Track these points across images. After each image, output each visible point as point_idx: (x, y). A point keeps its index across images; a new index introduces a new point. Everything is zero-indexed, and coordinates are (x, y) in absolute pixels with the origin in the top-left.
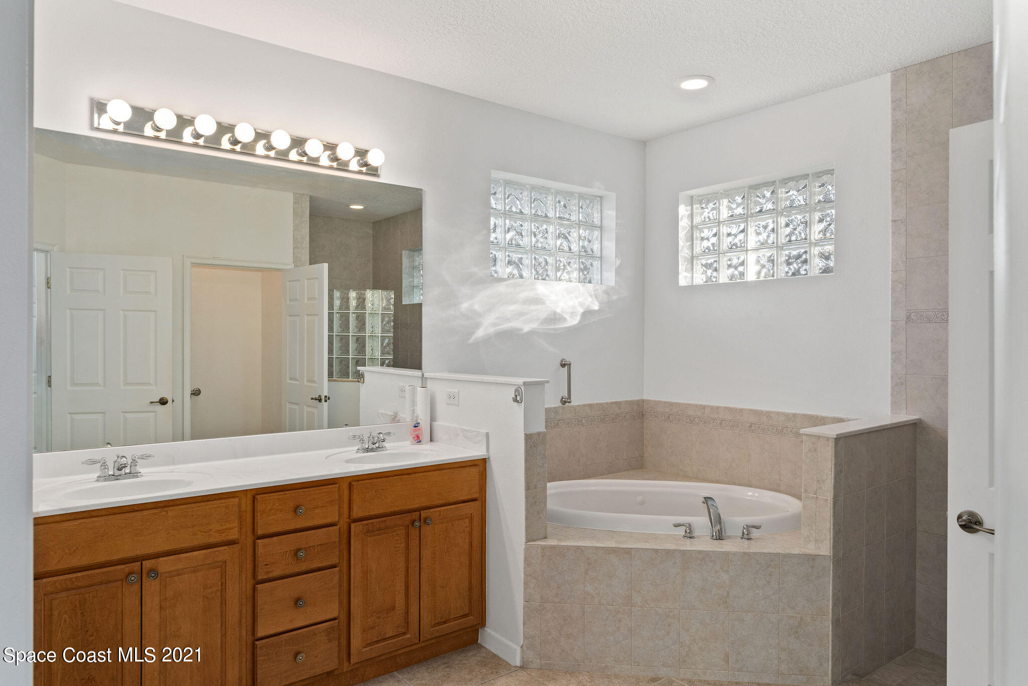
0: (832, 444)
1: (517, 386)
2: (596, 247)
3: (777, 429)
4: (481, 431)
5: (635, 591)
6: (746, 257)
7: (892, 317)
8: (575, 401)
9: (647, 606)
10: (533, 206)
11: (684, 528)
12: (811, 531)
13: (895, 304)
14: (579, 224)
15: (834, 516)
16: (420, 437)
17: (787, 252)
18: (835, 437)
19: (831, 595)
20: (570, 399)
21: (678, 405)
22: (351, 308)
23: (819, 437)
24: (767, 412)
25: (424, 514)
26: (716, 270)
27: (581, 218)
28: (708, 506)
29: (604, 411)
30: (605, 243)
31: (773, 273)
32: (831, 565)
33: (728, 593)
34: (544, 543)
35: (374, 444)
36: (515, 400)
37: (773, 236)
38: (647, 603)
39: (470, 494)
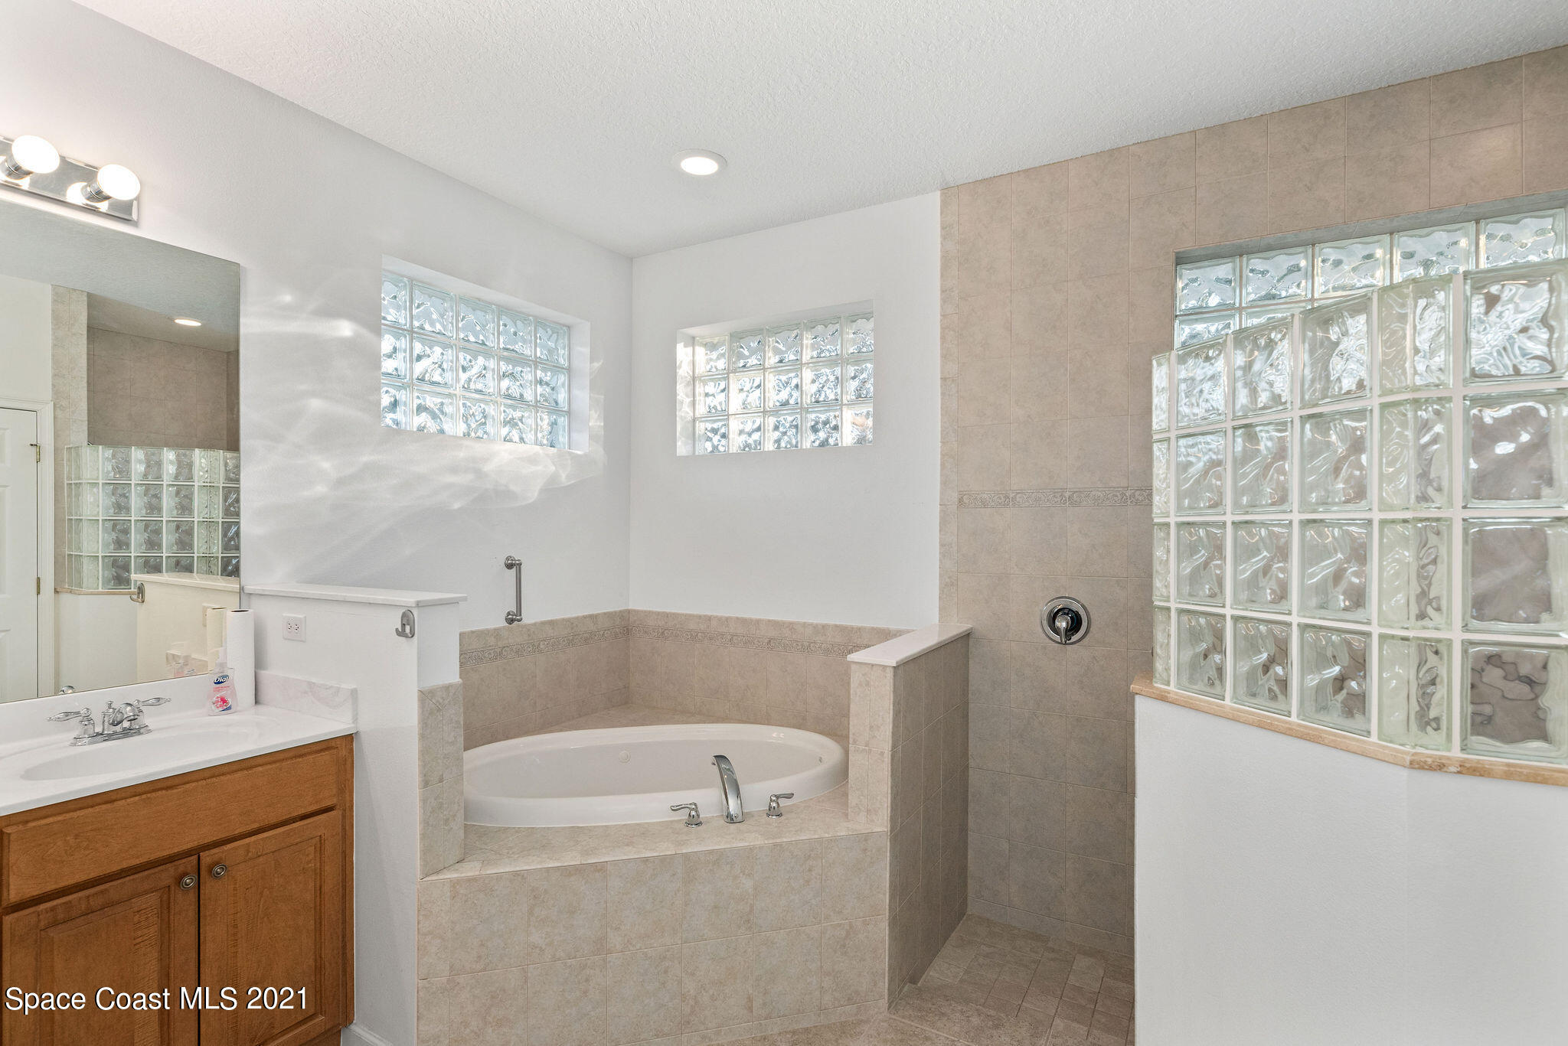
0: (890, 674)
1: (407, 609)
2: (562, 396)
3: (802, 645)
4: (343, 686)
5: (611, 929)
6: (762, 422)
7: (941, 499)
8: (529, 617)
9: (631, 948)
10: (460, 325)
11: (688, 810)
12: (862, 797)
13: (945, 483)
14: (536, 363)
15: (891, 776)
16: (230, 700)
17: (813, 416)
18: (895, 665)
19: (888, 885)
20: (521, 615)
21: (675, 615)
22: (165, 477)
23: (873, 665)
24: (791, 623)
25: (207, 857)
26: (724, 436)
27: (538, 355)
28: (720, 769)
29: (572, 629)
30: (575, 392)
31: (797, 442)
32: (889, 843)
33: (752, 906)
34: (455, 875)
35: (117, 725)
36: (401, 633)
37: (796, 394)
38: (631, 944)
39: (317, 802)
